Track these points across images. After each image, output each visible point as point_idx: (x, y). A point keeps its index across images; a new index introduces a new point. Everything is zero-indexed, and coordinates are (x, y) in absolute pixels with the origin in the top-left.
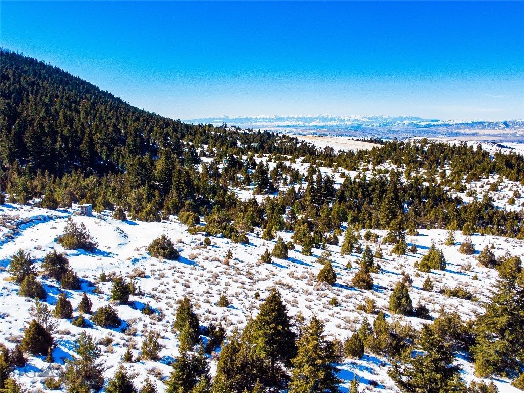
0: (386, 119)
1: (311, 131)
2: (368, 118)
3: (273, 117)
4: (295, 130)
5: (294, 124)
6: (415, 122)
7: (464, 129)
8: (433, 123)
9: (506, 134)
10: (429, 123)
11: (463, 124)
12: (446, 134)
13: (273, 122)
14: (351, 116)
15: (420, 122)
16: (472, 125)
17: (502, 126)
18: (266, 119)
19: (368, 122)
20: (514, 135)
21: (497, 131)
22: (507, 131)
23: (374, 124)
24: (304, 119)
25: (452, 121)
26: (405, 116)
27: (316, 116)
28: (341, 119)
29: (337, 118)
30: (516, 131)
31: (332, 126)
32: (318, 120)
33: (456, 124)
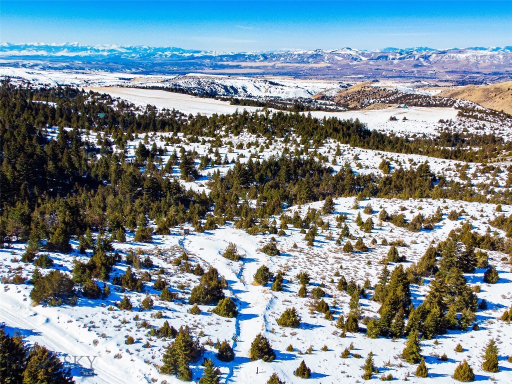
0: (145, 50)
2: (127, 49)
3: (5, 44)
5: (35, 53)
6: (177, 53)
7: (227, 61)
8: (196, 55)
9: (267, 67)
10: (191, 54)
11: (226, 56)
12: (211, 67)
13: (6, 51)
14: (106, 45)
15: (182, 53)
16: (235, 57)
17: (262, 59)
19: (126, 53)
20: (273, 67)
21: (258, 64)
22: (266, 63)
23: (133, 55)
24: (48, 48)
25: (214, 52)
26: (166, 47)
27: (63, 45)
28: (95, 49)
29: (89, 48)
30: (274, 63)
31: (85, 57)
32: (66, 50)
33: (219, 56)
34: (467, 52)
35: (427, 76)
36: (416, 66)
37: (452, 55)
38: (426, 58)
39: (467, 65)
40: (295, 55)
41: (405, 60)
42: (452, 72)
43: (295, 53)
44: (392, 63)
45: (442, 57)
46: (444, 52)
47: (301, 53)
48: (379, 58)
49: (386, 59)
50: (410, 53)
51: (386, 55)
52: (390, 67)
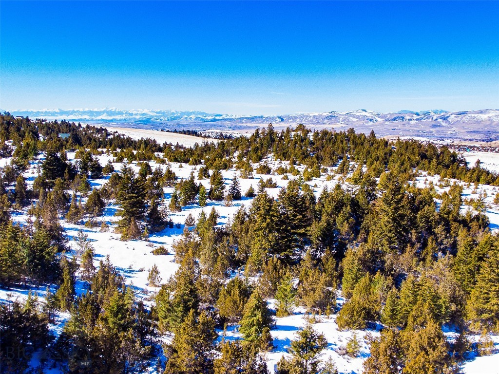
0: (173, 113)
2: (157, 113)
3: (57, 110)
5: (80, 117)
6: (201, 116)
7: (245, 123)
8: (217, 118)
10: (214, 117)
11: (245, 118)
12: (230, 128)
13: (57, 115)
14: (139, 110)
15: (205, 117)
16: (253, 119)
17: (279, 120)
18: (49, 112)
19: (156, 116)
22: (282, 124)
23: (162, 118)
24: (91, 113)
25: (234, 116)
26: (191, 111)
27: (103, 110)
28: (129, 113)
29: (124, 112)
30: (290, 124)
31: (120, 120)
32: (105, 114)
33: (239, 118)
34: (489, 113)
35: (447, 136)
36: (434, 126)
37: (473, 115)
38: (445, 119)
39: (490, 125)
40: (311, 117)
41: (423, 120)
42: (474, 132)
43: (311, 115)
44: (409, 124)
45: (462, 118)
46: (464, 113)
47: (316, 114)
48: (395, 119)
49: (403, 120)
50: (427, 114)
51: (402, 116)
52: (407, 128)
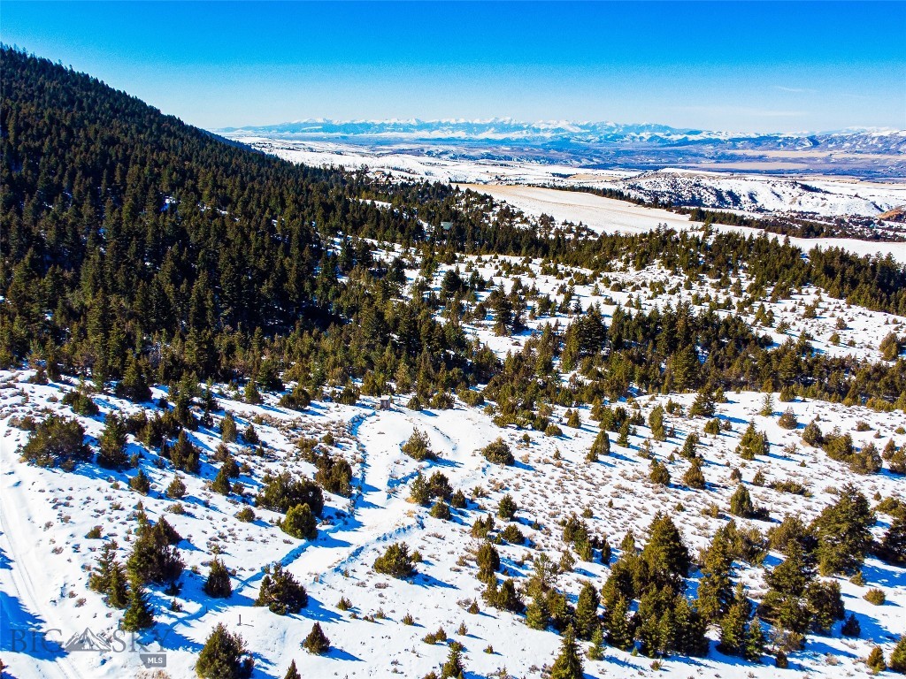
0: (611, 129)
1: (483, 151)
2: (581, 127)
3: (413, 122)
4: (454, 148)
5: (450, 135)
6: (661, 135)
7: (744, 148)
8: (692, 138)
9: (814, 159)
10: (685, 136)
11: (744, 139)
12: (713, 158)
13: (412, 132)
14: (551, 122)
15: (668, 135)
16: (758, 142)
17: (808, 144)
18: (400, 125)
19: (580, 134)
20: (827, 160)
21: (799, 154)
22: (815, 153)
23: (590, 137)
24: (468, 127)
25: (724, 133)
26: (644, 124)
27: (489, 122)
28: (534, 128)
29: (525, 126)
30: (829, 153)
31: (517, 140)
32: (493, 129)
33: (730, 140)
40: (873, 139)
43: (874, 135)
47: (886, 134)
